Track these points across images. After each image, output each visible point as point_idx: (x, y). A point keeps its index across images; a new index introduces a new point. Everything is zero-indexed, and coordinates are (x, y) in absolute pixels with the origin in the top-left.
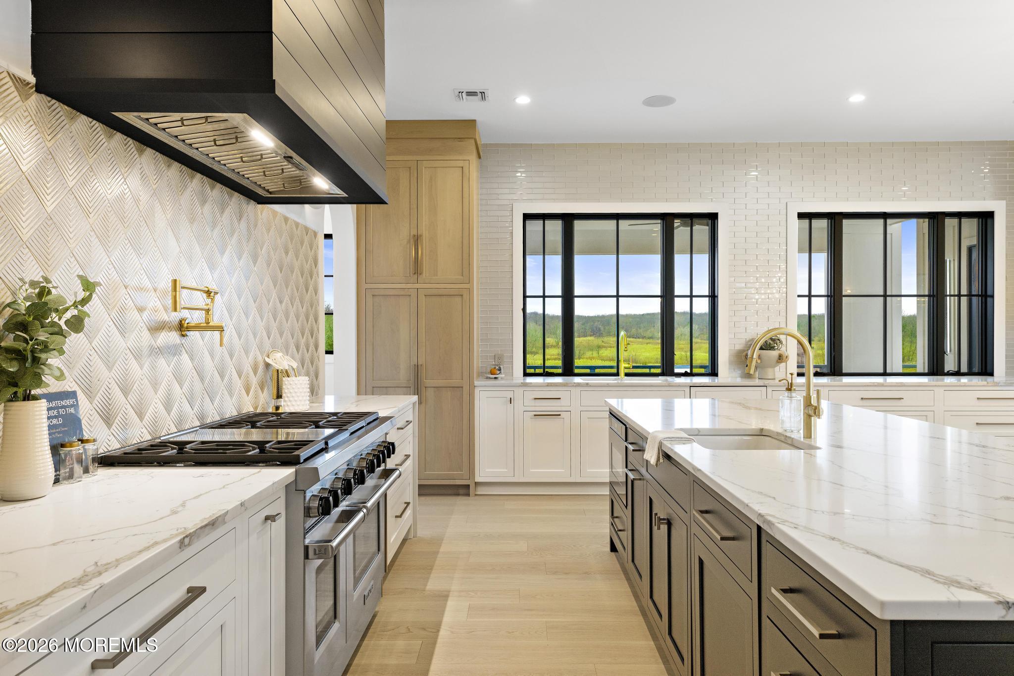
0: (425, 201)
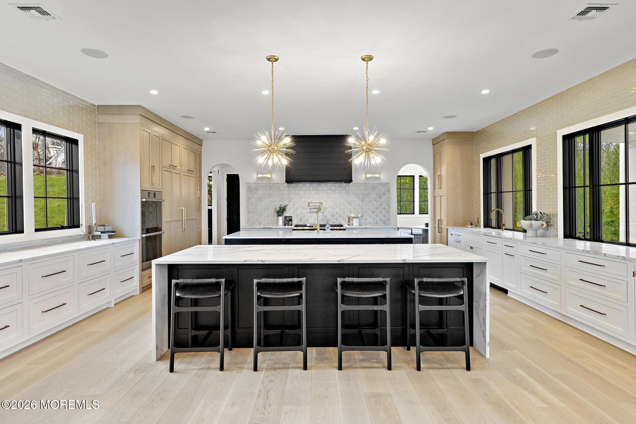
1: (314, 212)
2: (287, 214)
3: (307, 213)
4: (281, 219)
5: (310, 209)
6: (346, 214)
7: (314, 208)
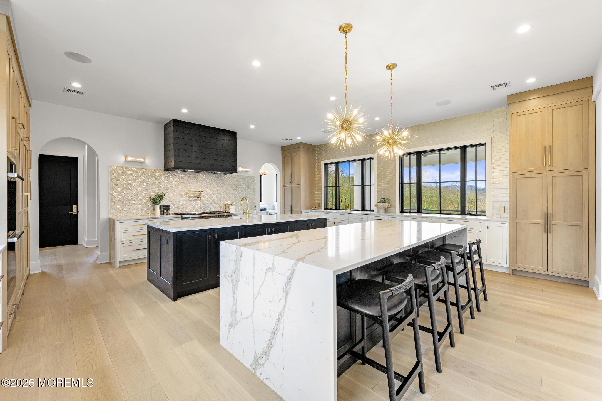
1: (192, 200)
2: (163, 202)
3: (186, 201)
4: (158, 207)
5: (190, 197)
6: (222, 202)
7: (192, 197)
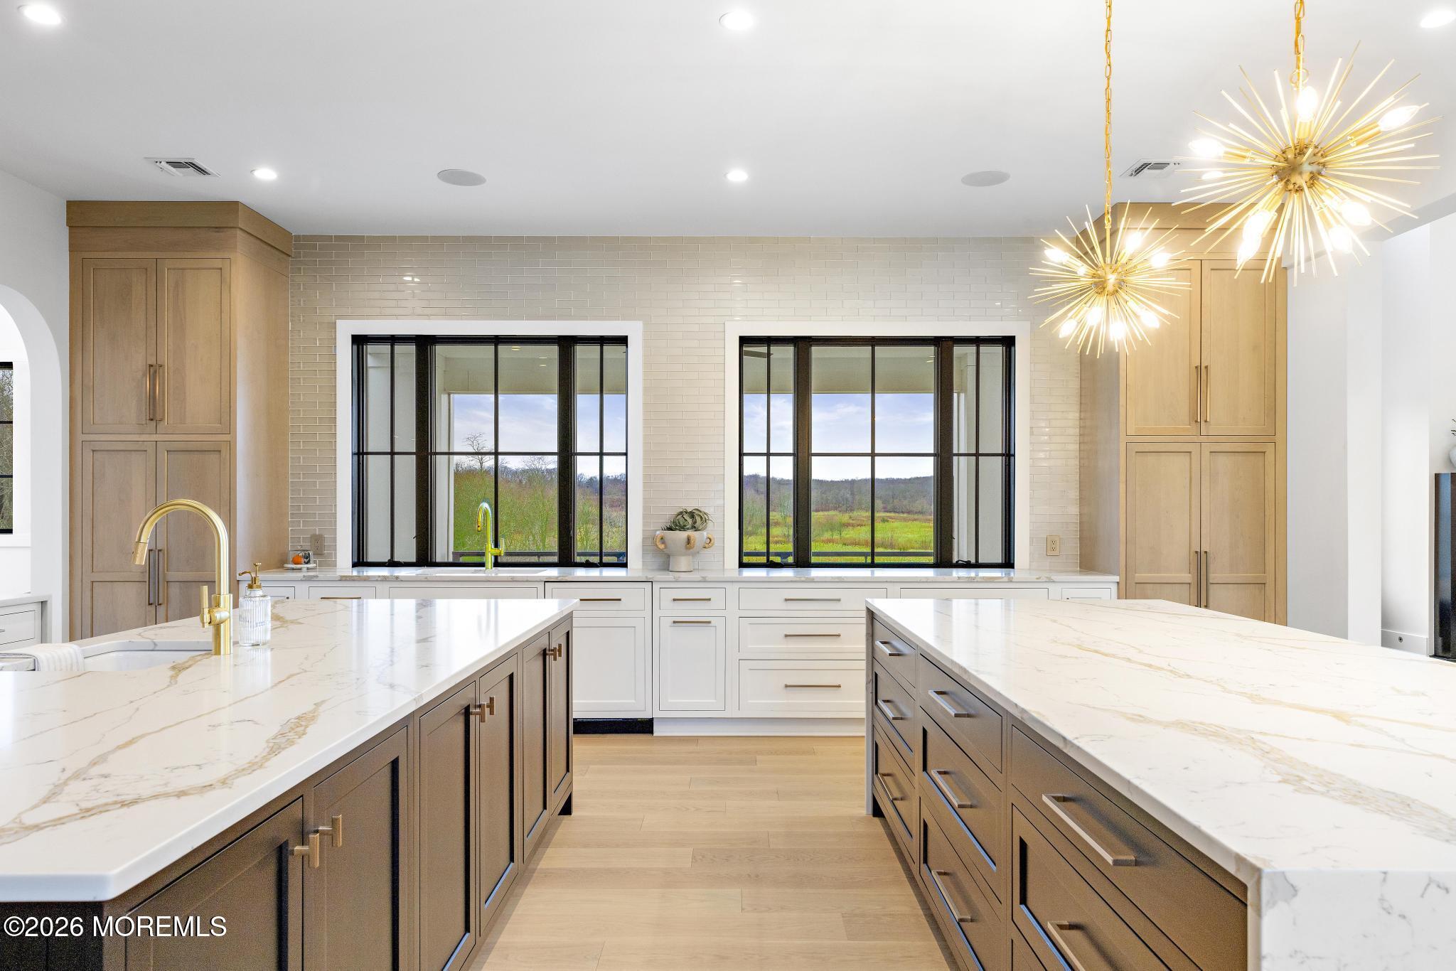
0: (167, 316)
